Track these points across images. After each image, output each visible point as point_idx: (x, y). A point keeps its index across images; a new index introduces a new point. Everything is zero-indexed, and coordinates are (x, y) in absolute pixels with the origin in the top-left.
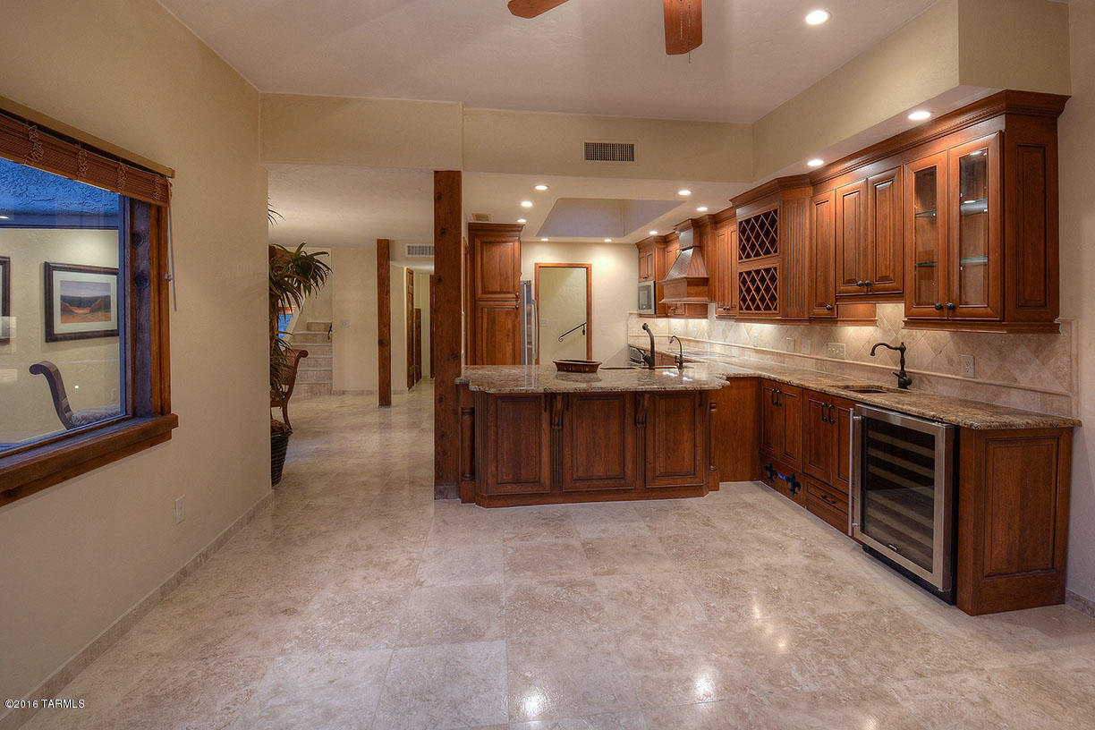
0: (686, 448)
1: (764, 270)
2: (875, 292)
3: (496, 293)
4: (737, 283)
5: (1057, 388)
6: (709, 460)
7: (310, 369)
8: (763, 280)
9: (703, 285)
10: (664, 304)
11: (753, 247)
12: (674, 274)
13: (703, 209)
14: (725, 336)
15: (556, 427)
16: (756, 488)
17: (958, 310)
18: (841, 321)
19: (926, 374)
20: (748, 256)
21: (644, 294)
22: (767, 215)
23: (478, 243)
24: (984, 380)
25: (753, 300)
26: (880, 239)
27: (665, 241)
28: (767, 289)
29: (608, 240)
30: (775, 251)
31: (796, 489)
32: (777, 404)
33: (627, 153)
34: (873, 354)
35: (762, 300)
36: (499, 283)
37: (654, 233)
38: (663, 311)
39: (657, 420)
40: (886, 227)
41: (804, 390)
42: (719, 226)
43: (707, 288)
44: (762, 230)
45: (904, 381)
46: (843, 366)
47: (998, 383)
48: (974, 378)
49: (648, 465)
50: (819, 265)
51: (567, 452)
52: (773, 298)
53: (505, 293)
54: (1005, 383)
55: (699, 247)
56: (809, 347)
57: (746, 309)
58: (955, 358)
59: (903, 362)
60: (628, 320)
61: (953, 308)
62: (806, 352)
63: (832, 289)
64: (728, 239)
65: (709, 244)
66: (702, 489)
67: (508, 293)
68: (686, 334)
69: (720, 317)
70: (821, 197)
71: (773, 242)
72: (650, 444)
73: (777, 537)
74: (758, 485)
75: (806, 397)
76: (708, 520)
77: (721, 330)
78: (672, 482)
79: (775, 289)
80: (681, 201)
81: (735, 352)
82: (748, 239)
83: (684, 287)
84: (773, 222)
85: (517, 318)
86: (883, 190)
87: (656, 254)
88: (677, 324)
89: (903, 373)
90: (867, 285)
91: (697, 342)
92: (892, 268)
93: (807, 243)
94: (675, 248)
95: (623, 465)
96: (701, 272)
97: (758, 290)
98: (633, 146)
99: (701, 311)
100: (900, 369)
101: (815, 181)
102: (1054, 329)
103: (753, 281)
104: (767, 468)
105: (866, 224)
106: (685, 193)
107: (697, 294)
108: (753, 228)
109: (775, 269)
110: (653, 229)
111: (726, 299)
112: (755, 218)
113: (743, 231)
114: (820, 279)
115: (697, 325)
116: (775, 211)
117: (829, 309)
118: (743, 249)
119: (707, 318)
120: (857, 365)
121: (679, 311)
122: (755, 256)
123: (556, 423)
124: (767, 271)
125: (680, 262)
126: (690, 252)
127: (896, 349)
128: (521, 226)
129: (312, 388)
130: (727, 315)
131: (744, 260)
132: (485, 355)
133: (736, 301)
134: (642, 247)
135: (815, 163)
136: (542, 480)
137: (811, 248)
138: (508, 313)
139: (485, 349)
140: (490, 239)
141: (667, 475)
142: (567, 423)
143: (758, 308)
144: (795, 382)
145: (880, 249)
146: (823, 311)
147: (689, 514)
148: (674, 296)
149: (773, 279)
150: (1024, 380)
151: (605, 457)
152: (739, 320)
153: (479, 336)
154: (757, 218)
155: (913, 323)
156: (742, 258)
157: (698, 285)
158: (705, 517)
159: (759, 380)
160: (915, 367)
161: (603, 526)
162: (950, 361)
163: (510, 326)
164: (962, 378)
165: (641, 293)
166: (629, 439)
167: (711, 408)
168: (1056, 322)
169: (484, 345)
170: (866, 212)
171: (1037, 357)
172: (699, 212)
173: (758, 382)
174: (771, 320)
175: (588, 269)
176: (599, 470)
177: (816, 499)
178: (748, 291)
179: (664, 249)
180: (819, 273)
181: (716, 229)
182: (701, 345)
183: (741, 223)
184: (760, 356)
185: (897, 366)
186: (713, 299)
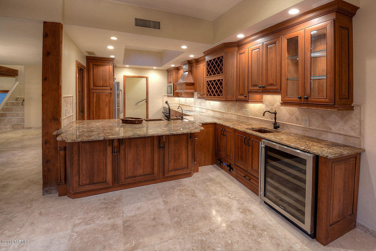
0: (184, 156)
1: (217, 80)
2: (266, 90)
3: (101, 86)
4: (206, 85)
5: (352, 134)
6: (194, 159)
7: (13, 118)
8: (217, 84)
9: (192, 86)
10: (177, 93)
11: (212, 71)
12: (181, 81)
13: (192, 56)
14: (200, 105)
15: (116, 154)
16: (215, 169)
17: (310, 99)
18: (250, 101)
19: (286, 124)
20: (211, 75)
21: (169, 88)
22: (218, 58)
23: (91, 65)
24: (314, 128)
25: (212, 92)
26: (269, 68)
27: (177, 69)
28: (219, 88)
29: (155, 68)
30: (222, 73)
31: (231, 170)
32: (223, 135)
33: (156, 25)
34: (264, 115)
35: (217, 92)
36: (102, 82)
37: (173, 66)
38: (177, 95)
39: (170, 145)
40: (272, 63)
41: (235, 131)
42: (198, 63)
43: (193, 87)
44: (216, 64)
45: (276, 126)
46: (248, 118)
47: (321, 129)
48: (309, 127)
49: (165, 167)
50: (241, 78)
51: (122, 165)
52: (221, 91)
53: (105, 87)
54: (325, 130)
55: (190, 71)
56: (234, 110)
57: (210, 95)
58: (300, 118)
59: (275, 119)
60: (163, 98)
61: (307, 98)
62: (233, 112)
63: (246, 88)
64: (202, 68)
65: (194, 70)
66: (191, 173)
67: (107, 87)
68: (185, 103)
69: (199, 98)
70: (242, 51)
71: (221, 69)
72: (166, 156)
73: (225, 199)
74: (215, 167)
75: (236, 133)
76: (194, 192)
77: (199, 102)
78: (177, 173)
79: (222, 88)
80: (183, 52)
81: (204, 111)
82: (210, 68)
83: (184, 86)
84: (221, 61)
85: (111, 97)
86: (271, 48)
87: (174, 73)
88: (182, 100)
89: (275, 123)
90: (264, 87)
91: (190, 106)
92: (275, 80)
93: (235, 70)
94: (181, 72)
95: (153, 168)
96: (191, 81)
97: (214, 88)
98: (159, 23)
99: (191, 95)
100: (274, 121)
101: (239, 45)
102: (351, 108)
103: (212, 84)
104: (218, 160)
105: (262, 62)
106: (184, 47)
107: (190, 89)
108: (212, 64)
109: (222, 80)
110: (173, 64)
111: (201, 91)
112: (213, 60)
113: (208, 65)
114: (241, 84)
115: (190, 100)
116: (222, 57)
117: (245, 97)
118: (209, 72)
119: (193, 98)
120: (254, 118)
121: (183, 95)
122: (213, 75)
123: (116, 151)
124: (219, 80)
125: (183, 77)
126: (187, 73)
127: (273, 113)
128: (113, 59)
129: (13, 126)
130: (201, 97)
131: (209, 76)
132: (95, 113)
133: (205, 91)
134: (169, 71)
135: (241, 36)
136: (107, 181)
137: (237, 72)
138: (106, 95)
139: (94, 110)
140: (97, 64)
141: (175, 170)
142: (122, 152)
143: (214, 95)
144: (231, 126)
145: (269, 72)
146: (242, 97)
147: (185, 189)
148: (181, 89)
149: (221, 84)
150: (335, 129)
151: (143, 165)
152: (206, 100)
153: (92, 105)
154: (214, 60)
155: (285, 104)
156: (208, 75)
157: (190, 86)
158: (192, 190)
159: (215, 124)
160: (280, 121)
161: (139, 205)
162: (297, 119)
163: (107, 100)
164: (303, 126)
165: (168, 88)
166: (156, 156)
167: (195, 137)
168: (352, 105)
169: (94, 109)
170: (262, 57)
171: (342, 120)
172: (191, 57)
173: (215, 125)
174: (221, 100)
175: (147, 78)
176: (140, 171)
177: (241, 177)
178: (211, 88)
179: (177, 72)
180: (241, 82)
181: (197, 64)
182: (191, 107)
183: (207, 62)
184: (214, 112)
185: (273, 120)
186: (196, 91)
